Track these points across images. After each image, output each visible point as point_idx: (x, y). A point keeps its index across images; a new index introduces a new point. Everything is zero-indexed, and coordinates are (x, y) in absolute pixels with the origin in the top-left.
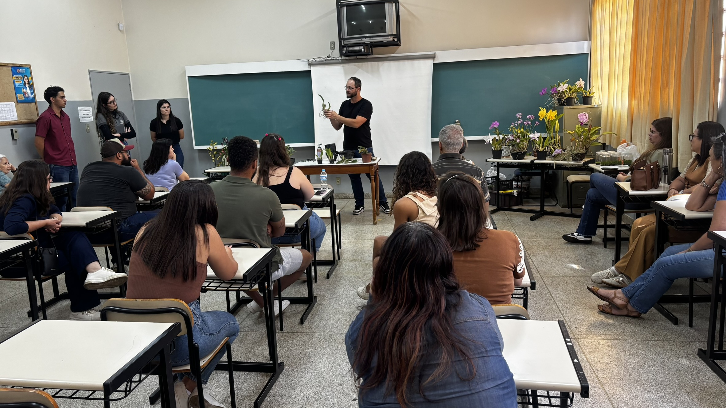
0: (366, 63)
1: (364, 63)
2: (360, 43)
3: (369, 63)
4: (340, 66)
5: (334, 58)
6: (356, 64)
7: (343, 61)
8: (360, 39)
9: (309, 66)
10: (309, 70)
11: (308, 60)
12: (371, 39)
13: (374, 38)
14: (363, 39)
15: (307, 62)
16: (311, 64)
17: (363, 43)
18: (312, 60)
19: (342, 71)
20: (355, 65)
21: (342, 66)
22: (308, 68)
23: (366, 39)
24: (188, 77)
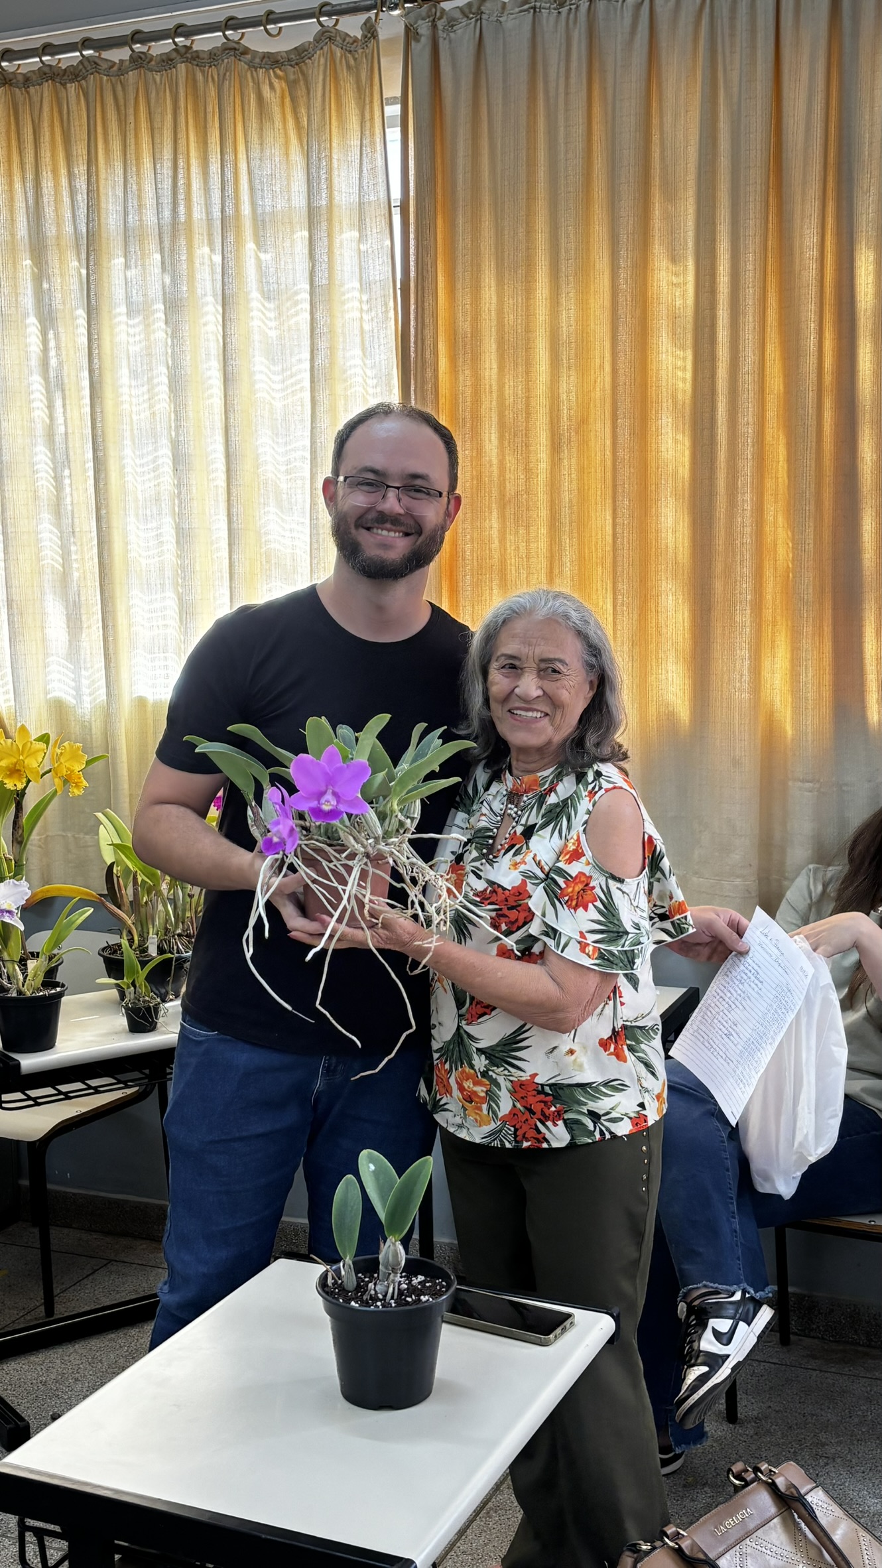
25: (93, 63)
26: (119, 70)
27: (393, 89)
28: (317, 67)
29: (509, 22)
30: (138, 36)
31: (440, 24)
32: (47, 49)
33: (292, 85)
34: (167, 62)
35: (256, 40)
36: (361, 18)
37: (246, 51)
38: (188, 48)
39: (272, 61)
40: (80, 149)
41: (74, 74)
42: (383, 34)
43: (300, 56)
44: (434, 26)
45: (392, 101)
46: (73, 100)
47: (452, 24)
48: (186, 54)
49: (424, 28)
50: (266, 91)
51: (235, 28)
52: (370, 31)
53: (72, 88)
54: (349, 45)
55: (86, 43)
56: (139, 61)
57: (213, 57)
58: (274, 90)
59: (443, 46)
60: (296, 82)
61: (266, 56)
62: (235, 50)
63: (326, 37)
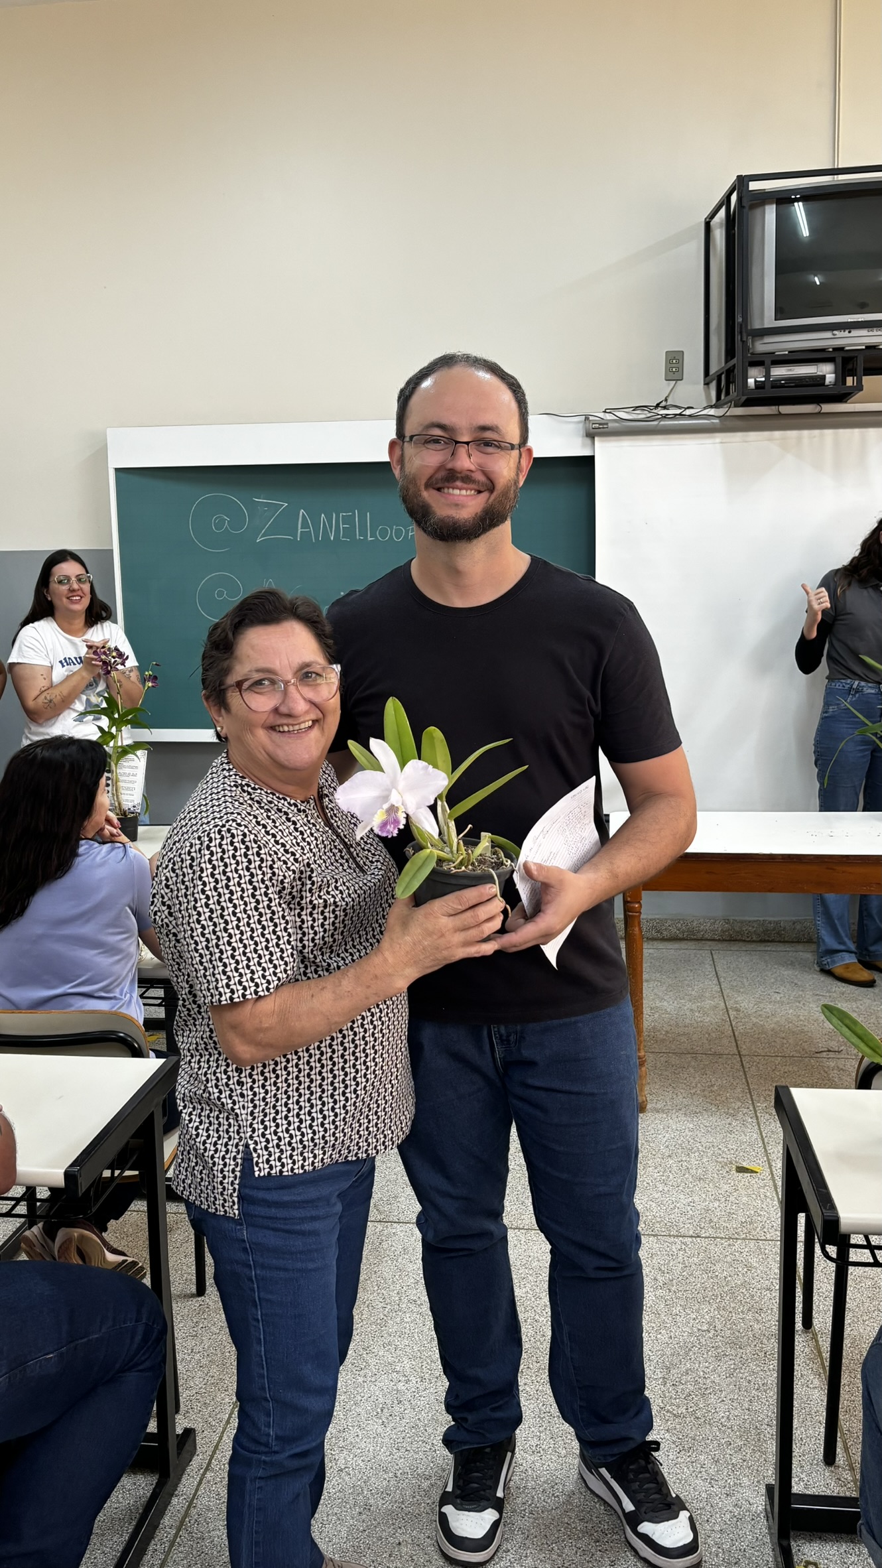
0: (816, 432)
1: (806, 433)
2: (823, 350)
3: (829, 433)
4: (711, 440)
5: (688, 412)
6: (777, 434)
7: (729, 423)
8: (828, 334)
9: (588, 441)
10: (586, 452)
11: (587, 418)
12: (875, 333)
14: (840, 334)
15: (581, 425)
16: (595, 431)
17: (839, 349)
18: (601, 415)
19: (718, 462)
20: (770, 440)
21: (718, 440)
22: (584, 445)
23: (855, 333)
24: (117, 470)
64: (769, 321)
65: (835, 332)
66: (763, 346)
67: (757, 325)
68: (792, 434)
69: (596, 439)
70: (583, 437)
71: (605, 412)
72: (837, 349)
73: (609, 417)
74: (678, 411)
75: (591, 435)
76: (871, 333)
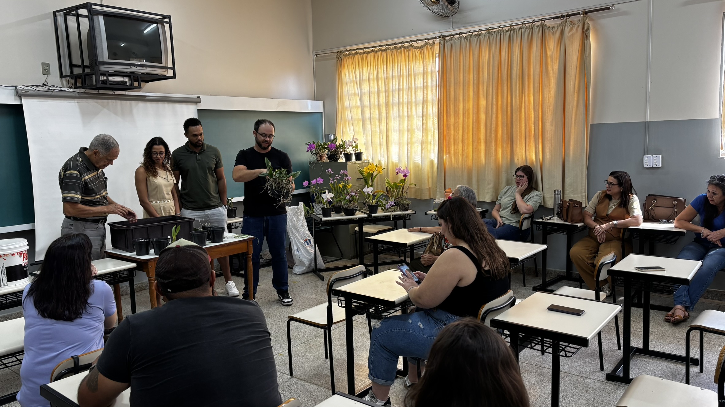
0: (114, 101)
2: (127, 72)
3: (118, 102)
4: (73, 102)
8: (129, 67)
10: (17, 102)
11: (16, 88)
12: (144, 69)
13: (148, 69)
14: (133, 67)
15: (15, 92)
16: (23, 94)
17: (133, 73)
19: (77, 110)
21: (76, 101)
23: (138, 68)
25: (388, 48)
26: (392, 49)
27: (437, 52)
28: (425, 48)
29: (457, 41)
30: (396, 44)
31: (445, 41)
32: (380, 46)
33: (421, 52)
34: (400, 48)
35: (415, 44)
36: (432, 40)
37: (413, 46)
38: (403, 46)
39: (417, 48)
40: (385, 63)
41: (384, 50)
42: (436, 42)
43: (422, 47)
44: (444, 42)
45: (437, 54)
46: (384, 55)
47: (447, 41)
48: (403, 47)
49: (442, 43)
50: (416, 52)
51: (412, 42)
52: (434, 42)
53: (384, 52)
54: (430, 45)
55: (387, 45)
56: (395, 48)
57: (408, 47)
58: (418, 52)
59: (446, 45)
60: (421, 51)
61: (417, 47)
62: (411, 46)
63: (426, 43)
64: (106, 59)
65: (131, 67)
66: (103, 68)
67: (100, 59)
68: (105, 101)
69: (22, 97)
70: (15, 96)
71: (24, 86)
72: (131, 73)
73: (26, 88)
74: (60, 89)
75: (20, 95)
76: (143, 69)
